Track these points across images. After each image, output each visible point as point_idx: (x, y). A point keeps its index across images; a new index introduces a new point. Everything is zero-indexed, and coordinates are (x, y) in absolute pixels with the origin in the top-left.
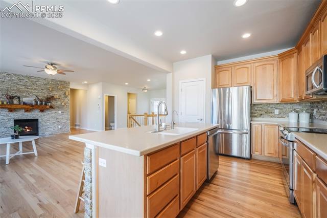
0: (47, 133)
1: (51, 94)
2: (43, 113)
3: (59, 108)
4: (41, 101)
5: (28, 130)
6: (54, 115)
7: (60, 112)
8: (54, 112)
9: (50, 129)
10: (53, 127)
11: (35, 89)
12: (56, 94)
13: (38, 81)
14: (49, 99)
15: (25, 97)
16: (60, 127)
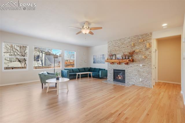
0: (131, 83)
1: (134, 50)
2: (128, 65)
3: (140, 61)
4: (126, 56)
5: (120, 78)
6: (136, 67)
7: (141, 65)
8: (136, 65)
9: (133, 80)
10: (135, 78)
11: (124, 47)
12: (137, 49)
13: (125, 41)
14: (132, 54)
15: (118, 54)
16: (141, 80)
